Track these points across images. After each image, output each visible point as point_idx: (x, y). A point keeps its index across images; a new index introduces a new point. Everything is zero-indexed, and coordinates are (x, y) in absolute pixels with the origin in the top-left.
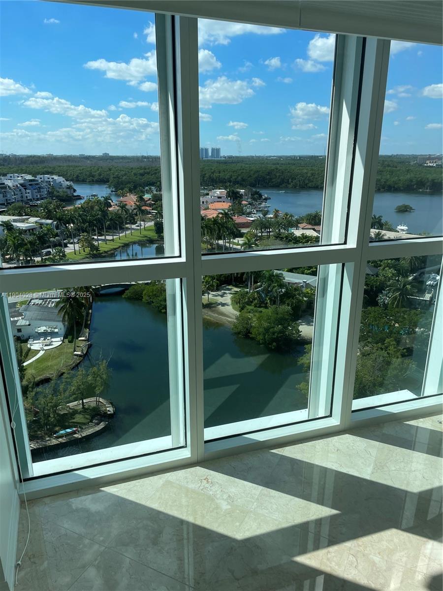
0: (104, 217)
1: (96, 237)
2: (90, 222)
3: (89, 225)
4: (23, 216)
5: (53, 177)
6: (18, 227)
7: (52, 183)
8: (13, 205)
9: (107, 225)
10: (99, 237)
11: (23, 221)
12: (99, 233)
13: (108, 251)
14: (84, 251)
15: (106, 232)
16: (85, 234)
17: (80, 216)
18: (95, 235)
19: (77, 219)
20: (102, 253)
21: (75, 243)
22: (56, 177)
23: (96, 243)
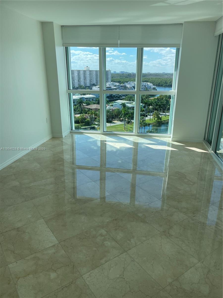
0: (167, 103)
1: (161, 113)
2: (160, 106)
3: (159, 107)
4: (131, 101)
5: (147, 83)
6: (128, 106)
7: (146, 86)
8: (128, 96)
9: (168, 108)
10: (163, 113)
11: (130, 103)
12: (163, 111)
13: (166, 121)
14: (154, 119)
15: (167, 111)
16: (156, 111)
17: (155, 102)
18: (161, 112)
19: (154, 104)
20: (163, 121)
21: (151, 115)
22: (149, 83)
23: (161, 116)
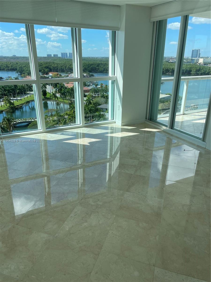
0: (16, 88)
1: (12, 98)
2: (8, 90)
3: (8, 92)
9: (17, 92)
10: (14, 98)
12: (13, 96)
13: (19, 105)
14: (6, 105)
15: (17, 96)
16: (6, 97)
18: (11, 97)
19: (1, 89)
20: (16, 106)
21: (1, 101)
23: (12, 101)
